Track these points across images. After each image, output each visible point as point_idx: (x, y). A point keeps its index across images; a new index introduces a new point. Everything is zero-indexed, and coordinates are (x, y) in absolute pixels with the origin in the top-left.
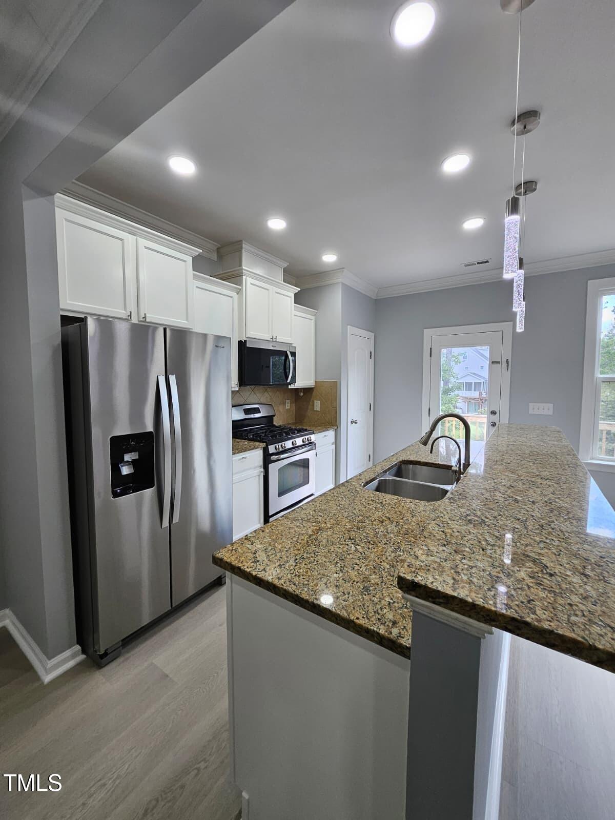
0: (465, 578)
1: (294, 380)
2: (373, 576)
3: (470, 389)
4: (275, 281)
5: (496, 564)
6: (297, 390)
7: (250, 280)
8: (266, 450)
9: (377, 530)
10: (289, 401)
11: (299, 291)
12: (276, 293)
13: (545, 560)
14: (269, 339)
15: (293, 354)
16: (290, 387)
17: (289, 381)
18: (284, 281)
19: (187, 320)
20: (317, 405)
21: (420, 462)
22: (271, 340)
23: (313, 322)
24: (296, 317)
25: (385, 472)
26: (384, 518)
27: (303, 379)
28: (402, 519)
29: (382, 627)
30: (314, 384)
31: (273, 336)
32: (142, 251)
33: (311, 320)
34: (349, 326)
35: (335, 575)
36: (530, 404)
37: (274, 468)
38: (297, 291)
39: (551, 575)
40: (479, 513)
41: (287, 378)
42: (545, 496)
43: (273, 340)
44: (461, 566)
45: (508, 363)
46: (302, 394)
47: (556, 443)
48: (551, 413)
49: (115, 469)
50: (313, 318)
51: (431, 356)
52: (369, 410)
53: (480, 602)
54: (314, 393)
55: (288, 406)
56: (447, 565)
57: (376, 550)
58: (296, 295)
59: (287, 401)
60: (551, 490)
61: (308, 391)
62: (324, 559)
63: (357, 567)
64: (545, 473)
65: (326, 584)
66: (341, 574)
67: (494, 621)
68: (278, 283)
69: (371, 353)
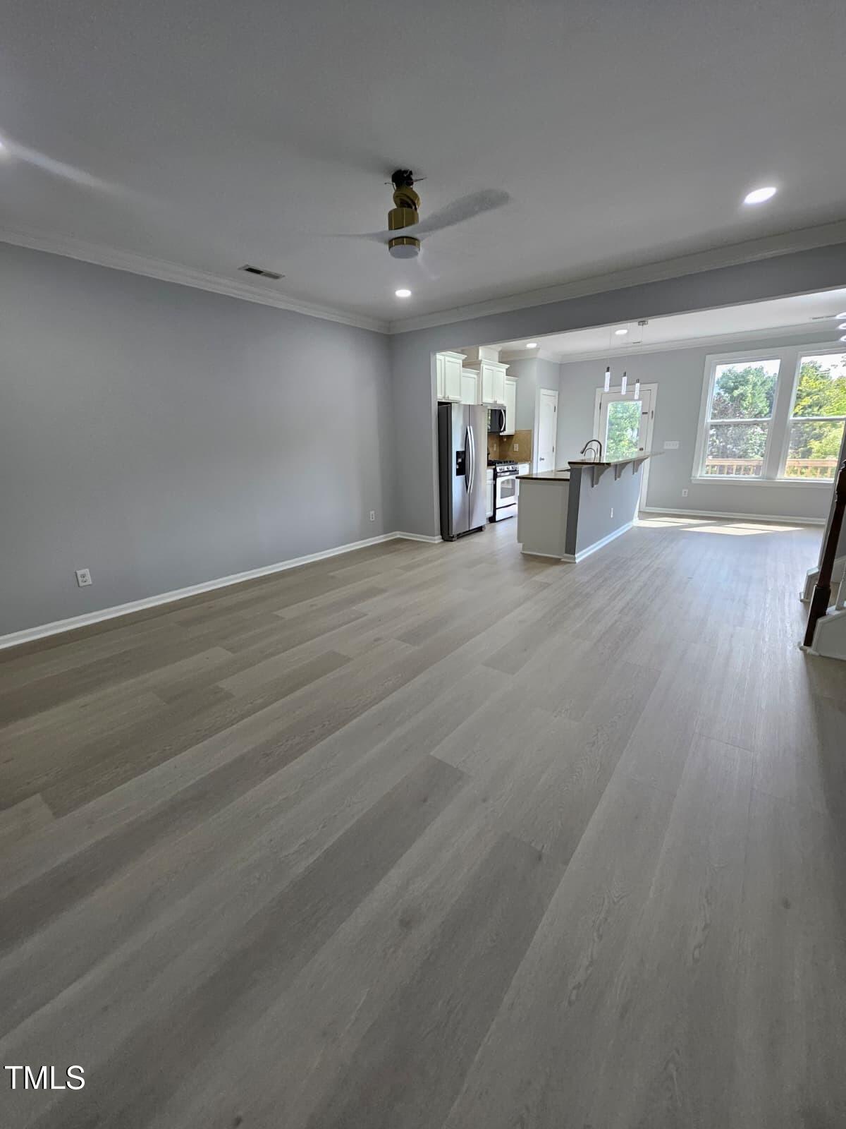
1: (504, 430)
4: (496, 364)
6: (502, 436)
7: (485, 367)
8: (495, 470)
11: (509, 368)
12: (498, 370)
14: (493, 403)
15: (505, 411)
16: (501, 434)
17: (501, 430)
18: (500, 362)
19: (460, 395)
20: (516, 447)
23: (515, 387)
24: (507, 385)
27: (509, 429)
30: (515, 433)
31: (495, 400)
32: (447, 363)
33: (515, 385)
34: (541, 389)
36: (665, 442)
37: (499, 480)
41: (501, 428)
43: (495, 402)
45: (652, 413)
46: (505, 440)
48: (677, 447)
49: (457, 460)
50: (516, 383)
51: (600, 409)
52: (553, 450)
54: (514, 439)
55: (495, 449)
58: (507, 370)
59: (495, 445)
61: (510, 437)
68: (498, 364)
69: (555, 407)
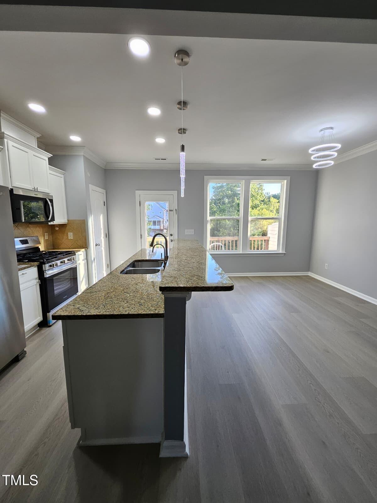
0: (180, 283)
1: (53, 219)
2: (142, 301)
3: (155, 225)
4: (31, 146)
5: (187, 278)
6: (53, 226)
7: (10, 143)
9: (136, 287)
10: (47, 234)
11: (52, 156)
12: (34, 155)
13: (199, 275)
14: (32, 189)
15: (51, 201)
16: (49, 224)
17: (49, 219)
18: (38, 147)
20: (71, 236)
21: (143, 260)
22: (34, 190)
23: (62, 179)
24: (50, 174)
25: (128, 266)
26: (137, 283)
27: (60, 219)
28: (145, 281)
29: (152, 312)
30: (67, 222)
31: (34, 187)
33: (61, 177)
34: (90, 185)
35: (125, 305)
36: (186, 230)
38: (50, 157)
39: (202, 277)
40: (178, 268)
41: (48, 217)
42: (197, 260)
43: (35, 190)
44: (178, 281)
45: (176, 210)
46: (58, 229)
47: (197, 244)
48: (193, 234)
50: (63, 176)
51: (140, 206)
52: (105, 237)
53: (186, 286)
54: (67, 228)
55: (46, 238)
56: (174, 281)
57: (139, 293)
58: (49, 159)
59: (45, 234)
60: (198, 258)
61: (62, 226)
62: (117, 301)
63: (133, 300)
64: (195, 254)
65: (123, 308)
66: (128, 304)
67: (189, 290)
68: (34, 148)
69: (104, 202)
